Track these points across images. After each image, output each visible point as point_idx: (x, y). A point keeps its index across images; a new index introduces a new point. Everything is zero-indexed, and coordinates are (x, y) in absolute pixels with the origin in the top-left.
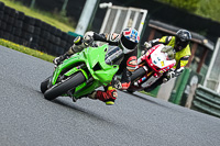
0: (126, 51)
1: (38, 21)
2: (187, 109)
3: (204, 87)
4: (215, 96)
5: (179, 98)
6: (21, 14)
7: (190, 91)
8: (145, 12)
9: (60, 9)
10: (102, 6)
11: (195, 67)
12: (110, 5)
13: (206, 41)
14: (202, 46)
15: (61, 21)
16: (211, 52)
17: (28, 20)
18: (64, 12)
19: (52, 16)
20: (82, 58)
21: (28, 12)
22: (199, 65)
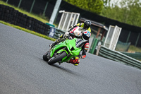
0: (85, 41)
1: (33, 18)
2: (96, 56)
3: (104, 46)
4: (108, 50)
5: (93, 51)
6: (26, 15)
7: (98, 48)
8: (79, 14)
9: (42, 13)
10: (60, 12)
11: (100, 38)
12: (64, 11)
13: (104, 27)
14: (103, 29)
15: (43, 18)
16: (107, 31)
17: (29, 18)
18: (44, 14)
19: (39, 16)
20: (65, 45)
21: (29, 15)
22: (102, 37)
